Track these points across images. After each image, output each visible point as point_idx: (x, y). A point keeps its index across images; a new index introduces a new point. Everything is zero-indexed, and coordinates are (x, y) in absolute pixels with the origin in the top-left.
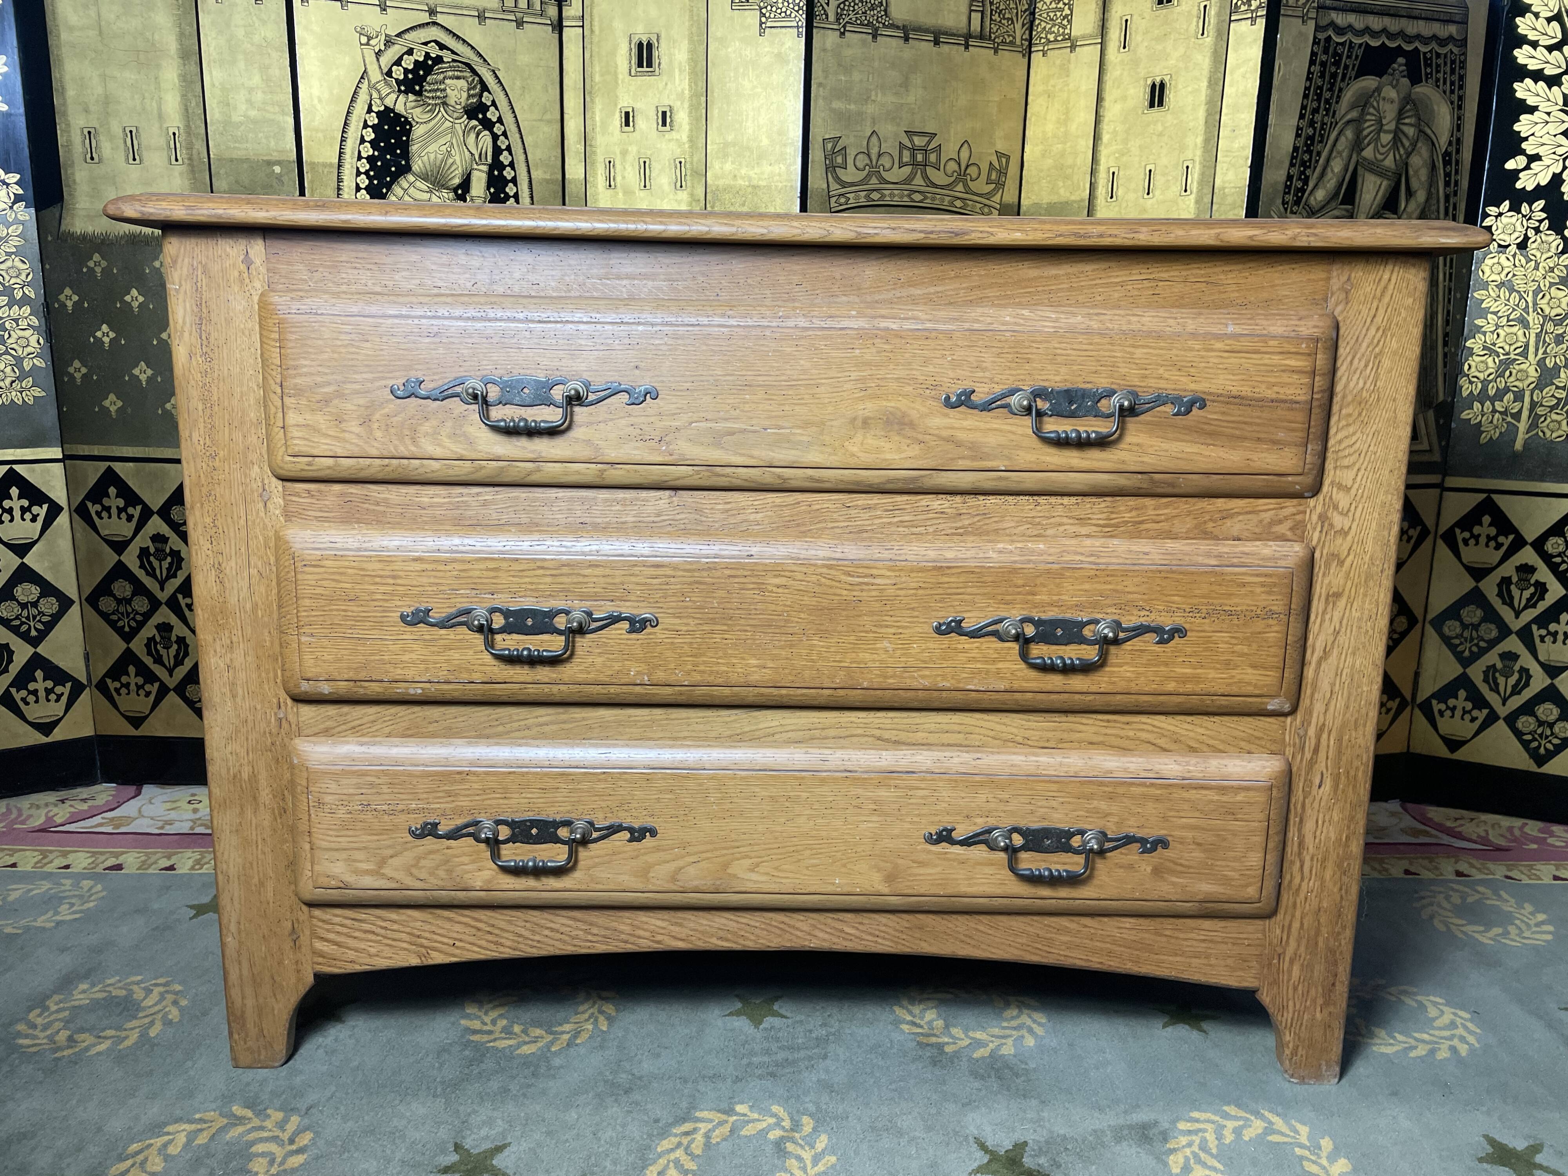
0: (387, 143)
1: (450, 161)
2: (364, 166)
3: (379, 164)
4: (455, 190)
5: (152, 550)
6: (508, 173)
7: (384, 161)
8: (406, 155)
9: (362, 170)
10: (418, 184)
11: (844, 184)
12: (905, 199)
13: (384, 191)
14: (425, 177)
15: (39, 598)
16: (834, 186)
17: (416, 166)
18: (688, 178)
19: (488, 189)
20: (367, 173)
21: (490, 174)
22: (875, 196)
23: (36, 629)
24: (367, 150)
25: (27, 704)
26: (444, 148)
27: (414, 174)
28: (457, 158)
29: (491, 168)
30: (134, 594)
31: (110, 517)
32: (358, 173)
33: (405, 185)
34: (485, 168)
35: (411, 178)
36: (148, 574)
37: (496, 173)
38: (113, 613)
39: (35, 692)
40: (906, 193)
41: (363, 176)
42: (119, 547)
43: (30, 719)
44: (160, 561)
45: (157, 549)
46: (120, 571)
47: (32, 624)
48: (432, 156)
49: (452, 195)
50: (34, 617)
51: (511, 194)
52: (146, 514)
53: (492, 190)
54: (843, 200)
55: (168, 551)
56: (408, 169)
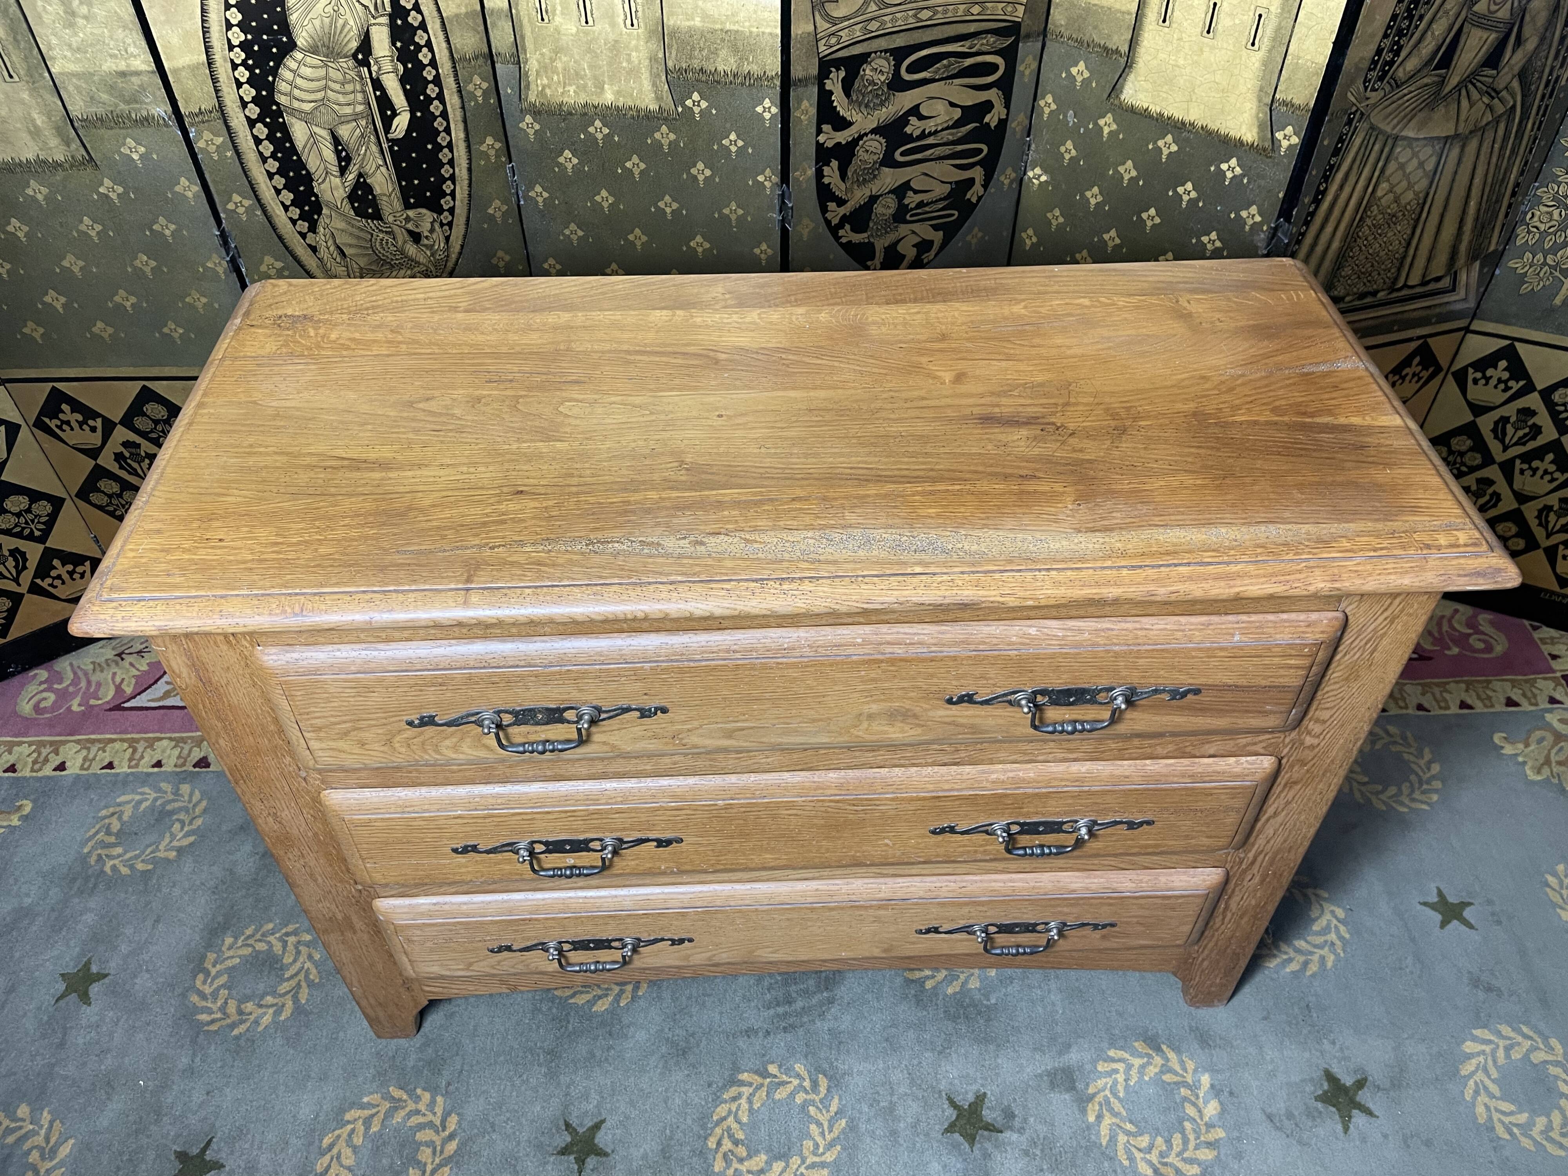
0: (259, 20)
1: (341, 22)
2: (239, 56)
3: (256, 48)
4: (355, 56)
5: (127, 455)
6: (414, 19)
7: (261, 43)
8: (285, 28)
9: (238, 61)
10: (308, 59)
13: (270, 79)
14: (313, 50)
15: (30, 505)
16: (822, 25)
17: (300, 42)
18: (640, 14)
19: (394, 44)
20: (244, 63)
21: (392, 26)
22: (873, 26)
23: (38, 530)
24: (237, 36)
25: (56, 587)
26: (329, 9)
27: (302, 50)
28: (348, 16)
29: (392, 17)
30: (122, 491)
31: (72, 429)
32: (235, 66)
33: (293, 65)
34: (385, 20)
35: (298, 55)
36: (130, 473)
37: (399, 22)
38: (107, 505)
39: (59, 577)
41: (241, 69)
42: (93, 453)
43: (63, 597)
44: (139, 463)
45: (131, 454)
46: (99, 473)
47: (33, 527)
48: (317, 23)
49: (351, 63)
50: (33, 521)
51: (423, 43)
52: (109, 427)
53: (399, 44)
54: (833, 40)
55: (143, 454)
56: (292, 45)
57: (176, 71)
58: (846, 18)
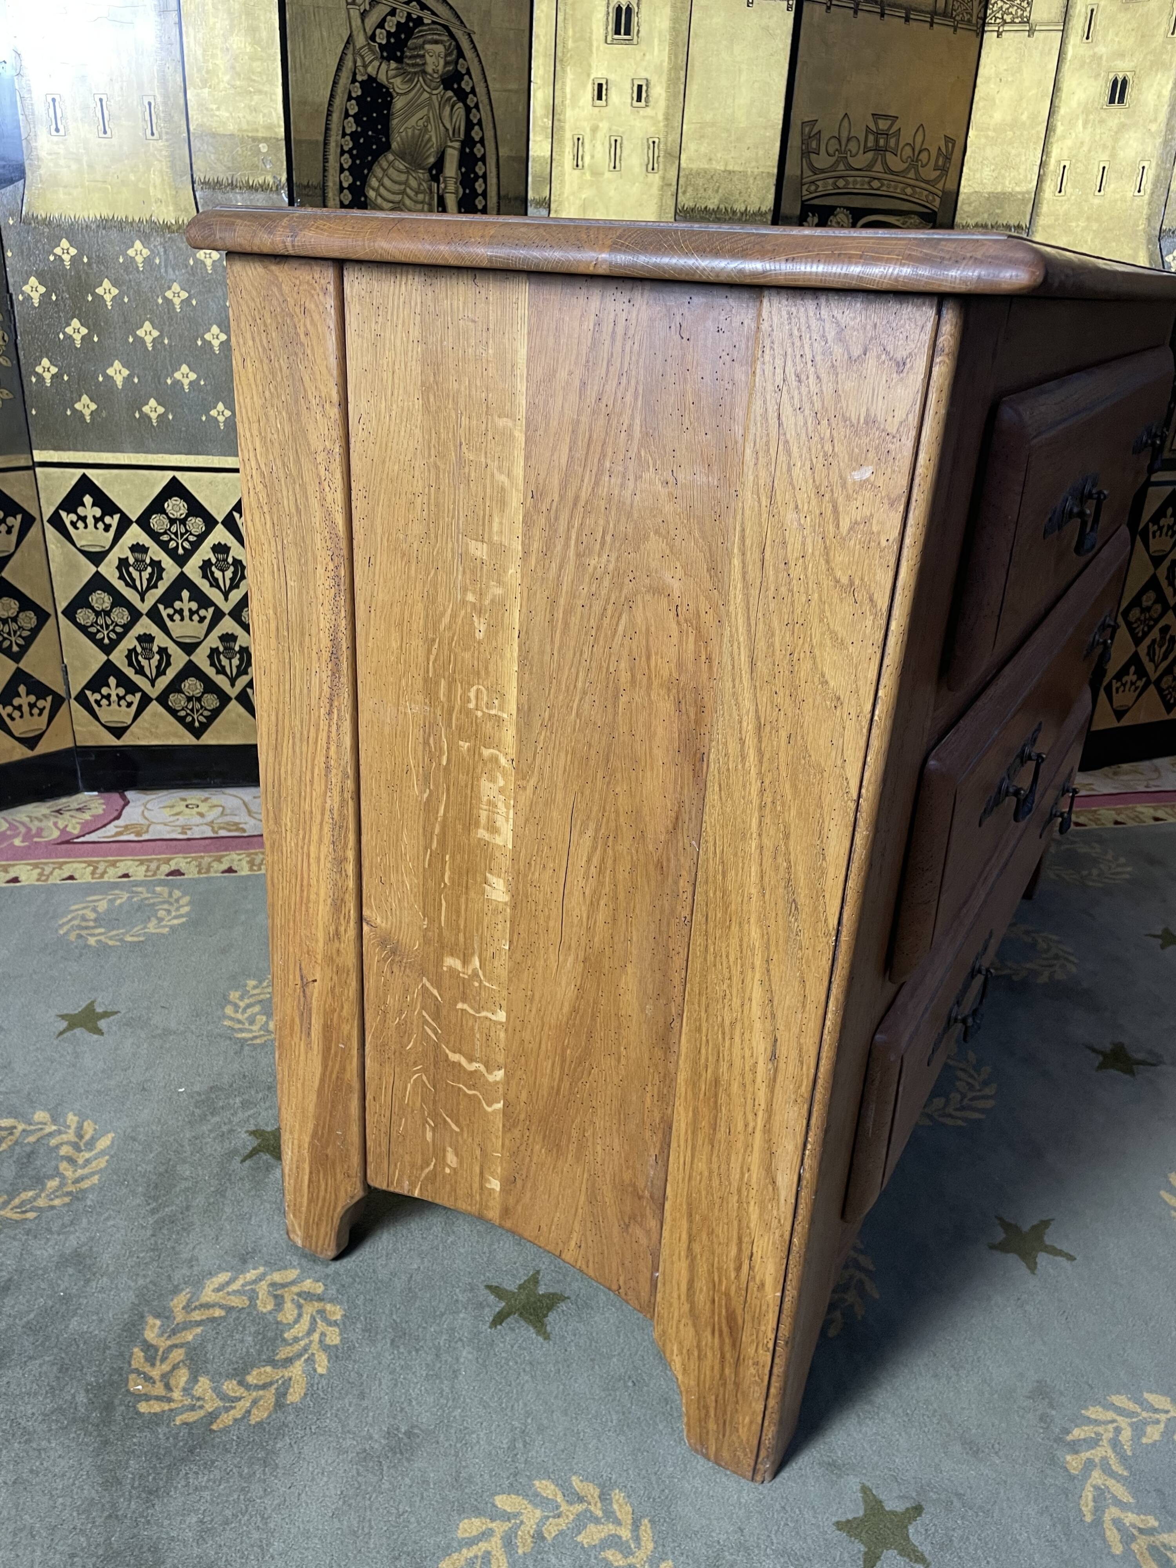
0: (370, 117)
1: (427, 136)
2: (348, 144)
3: (362, 141)
4: (430, 170)
5: (131, 560)
6: (478, 151)
7: (367, 137)
8: (386, 131)
9: (346, 148)
10: (397, 163)
11: (815, 171)
12: (866, 186)
13: (366, 171)
14: (402, 156)
15: (18, 613)
16: (807, 172)
17: (394, 145)
18: (661, 159)
20: (350, 152)
21: (462, 152)
23: (17, 644)
24: (351, 126)
25: (13, 719)
26: (421, 123)
27: (394, 154)
28: (433, 133)
29: (464, 144)
30: (113, 606)
31: (86, 527)
32: (343, 153)
33: (385, 164)
34: (457, 145)
35: (391, 157)
36: (127, 585)
37: (467, 150)
38: (92, 625)
39: (19, 708)
40: (867, 179)
41: (346, 156)
42: (96, 558)
43: (17, 734)
44: (140, 571)
45: (136, 560)
46: (98, 582)
47: (13, 639)
48: (410, 131)
49: (427, 176)
50: (15, 632)
51: (480, 173)
52: (125, 523)
53: (463, 170)
54: (813, 188)
55: (148, 561)
56: (387, 147)
57: (299, 142)
58: (823, 171)
